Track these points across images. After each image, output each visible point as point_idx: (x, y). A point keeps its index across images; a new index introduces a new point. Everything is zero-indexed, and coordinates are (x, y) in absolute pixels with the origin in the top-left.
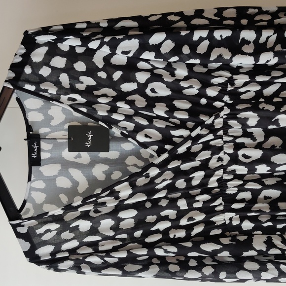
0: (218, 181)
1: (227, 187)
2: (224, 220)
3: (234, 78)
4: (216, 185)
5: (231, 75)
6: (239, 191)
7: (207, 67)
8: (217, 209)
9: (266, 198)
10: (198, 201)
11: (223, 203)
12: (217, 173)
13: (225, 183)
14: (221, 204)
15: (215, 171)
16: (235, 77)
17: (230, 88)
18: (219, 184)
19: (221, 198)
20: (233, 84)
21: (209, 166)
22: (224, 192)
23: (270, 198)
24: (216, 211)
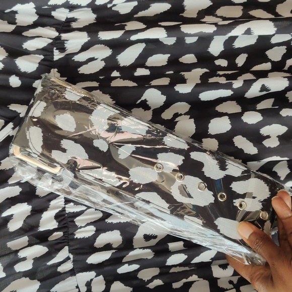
0: (57, 217)
1: (76, 228)
2: (77, 287)
3: (62, 39)
4: (54, 225)
5: (57, 34)
6: (99, 232)
7: (14, 23)
8: (61, 269)
9: (147, 237)
10: (24, 259)
11: (71, 256)
12: (53, 203)
13: (71, 219)
14: (68, 258)
15: (50, 200)
16: (64, 36)
17: (57, 55)
18: (59, 222)
19: (67, 248)
20: (62, 49)
21: (37, 194)
22: (71, 237)
23: (155, 237)
24: (60, 274)
